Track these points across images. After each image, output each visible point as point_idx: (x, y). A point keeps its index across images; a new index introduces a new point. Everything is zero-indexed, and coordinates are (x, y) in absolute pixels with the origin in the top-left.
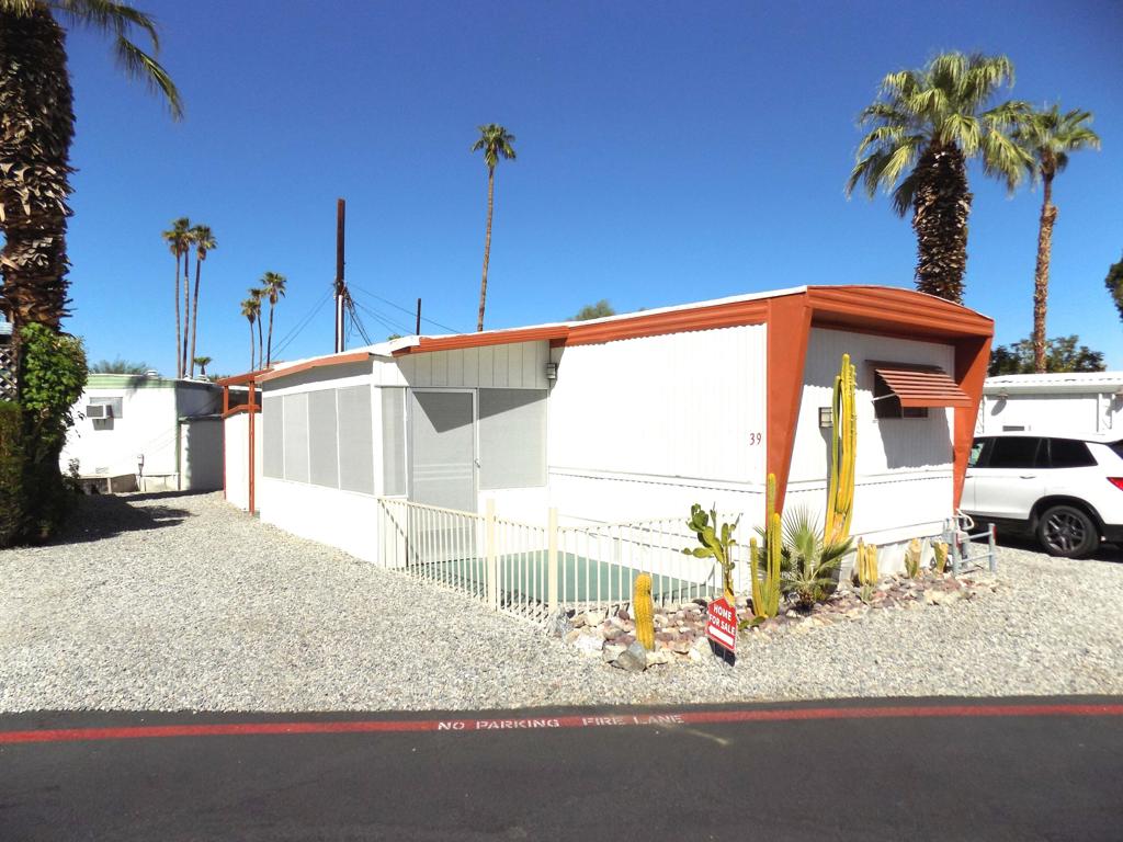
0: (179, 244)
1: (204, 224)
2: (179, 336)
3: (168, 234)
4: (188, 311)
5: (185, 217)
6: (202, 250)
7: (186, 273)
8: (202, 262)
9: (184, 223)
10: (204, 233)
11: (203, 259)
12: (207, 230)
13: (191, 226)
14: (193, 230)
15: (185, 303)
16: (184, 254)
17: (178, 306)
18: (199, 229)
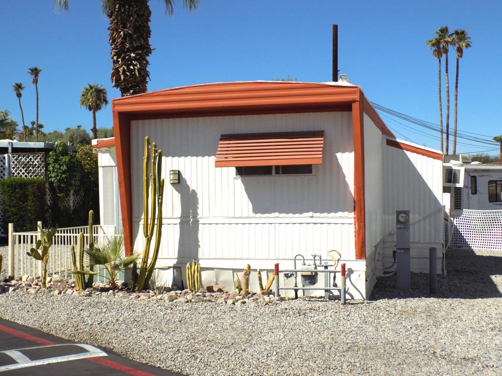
0: (439, 48)
1: (459, 28)
2: (442, 121)
3: (431, 41)
4: (448, 101)
5: (444, 26)
6: (460, 50)
7: (447, 70)
8: (460, 59)
9: (444, 31)
10: (461, 35)
11: (461, 57)
12: (463, 33)
13: (451, 31)
14: (452, 35)
15: (446, 94)
16: (444, 55)
17: (440, 97)
18: (457, 33)
